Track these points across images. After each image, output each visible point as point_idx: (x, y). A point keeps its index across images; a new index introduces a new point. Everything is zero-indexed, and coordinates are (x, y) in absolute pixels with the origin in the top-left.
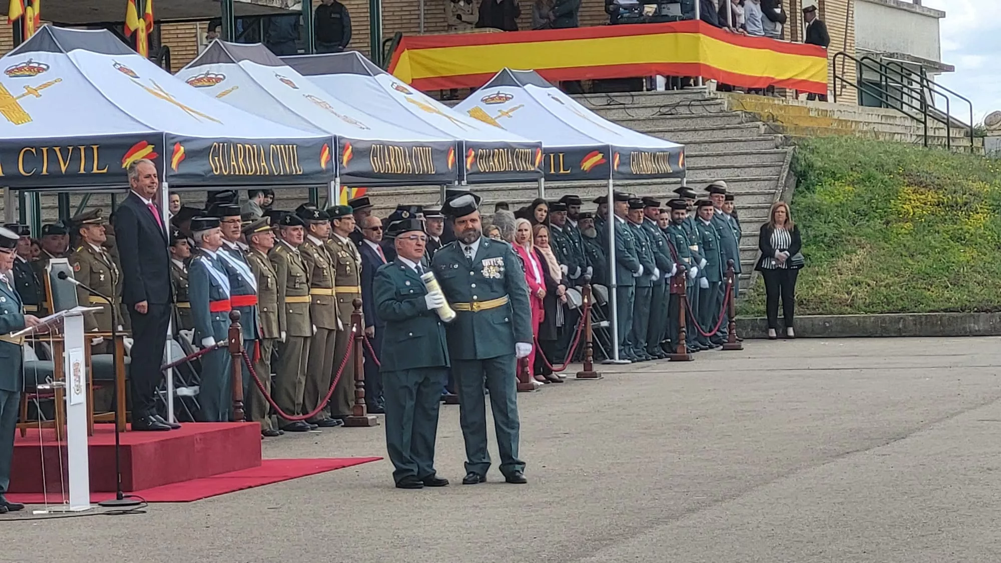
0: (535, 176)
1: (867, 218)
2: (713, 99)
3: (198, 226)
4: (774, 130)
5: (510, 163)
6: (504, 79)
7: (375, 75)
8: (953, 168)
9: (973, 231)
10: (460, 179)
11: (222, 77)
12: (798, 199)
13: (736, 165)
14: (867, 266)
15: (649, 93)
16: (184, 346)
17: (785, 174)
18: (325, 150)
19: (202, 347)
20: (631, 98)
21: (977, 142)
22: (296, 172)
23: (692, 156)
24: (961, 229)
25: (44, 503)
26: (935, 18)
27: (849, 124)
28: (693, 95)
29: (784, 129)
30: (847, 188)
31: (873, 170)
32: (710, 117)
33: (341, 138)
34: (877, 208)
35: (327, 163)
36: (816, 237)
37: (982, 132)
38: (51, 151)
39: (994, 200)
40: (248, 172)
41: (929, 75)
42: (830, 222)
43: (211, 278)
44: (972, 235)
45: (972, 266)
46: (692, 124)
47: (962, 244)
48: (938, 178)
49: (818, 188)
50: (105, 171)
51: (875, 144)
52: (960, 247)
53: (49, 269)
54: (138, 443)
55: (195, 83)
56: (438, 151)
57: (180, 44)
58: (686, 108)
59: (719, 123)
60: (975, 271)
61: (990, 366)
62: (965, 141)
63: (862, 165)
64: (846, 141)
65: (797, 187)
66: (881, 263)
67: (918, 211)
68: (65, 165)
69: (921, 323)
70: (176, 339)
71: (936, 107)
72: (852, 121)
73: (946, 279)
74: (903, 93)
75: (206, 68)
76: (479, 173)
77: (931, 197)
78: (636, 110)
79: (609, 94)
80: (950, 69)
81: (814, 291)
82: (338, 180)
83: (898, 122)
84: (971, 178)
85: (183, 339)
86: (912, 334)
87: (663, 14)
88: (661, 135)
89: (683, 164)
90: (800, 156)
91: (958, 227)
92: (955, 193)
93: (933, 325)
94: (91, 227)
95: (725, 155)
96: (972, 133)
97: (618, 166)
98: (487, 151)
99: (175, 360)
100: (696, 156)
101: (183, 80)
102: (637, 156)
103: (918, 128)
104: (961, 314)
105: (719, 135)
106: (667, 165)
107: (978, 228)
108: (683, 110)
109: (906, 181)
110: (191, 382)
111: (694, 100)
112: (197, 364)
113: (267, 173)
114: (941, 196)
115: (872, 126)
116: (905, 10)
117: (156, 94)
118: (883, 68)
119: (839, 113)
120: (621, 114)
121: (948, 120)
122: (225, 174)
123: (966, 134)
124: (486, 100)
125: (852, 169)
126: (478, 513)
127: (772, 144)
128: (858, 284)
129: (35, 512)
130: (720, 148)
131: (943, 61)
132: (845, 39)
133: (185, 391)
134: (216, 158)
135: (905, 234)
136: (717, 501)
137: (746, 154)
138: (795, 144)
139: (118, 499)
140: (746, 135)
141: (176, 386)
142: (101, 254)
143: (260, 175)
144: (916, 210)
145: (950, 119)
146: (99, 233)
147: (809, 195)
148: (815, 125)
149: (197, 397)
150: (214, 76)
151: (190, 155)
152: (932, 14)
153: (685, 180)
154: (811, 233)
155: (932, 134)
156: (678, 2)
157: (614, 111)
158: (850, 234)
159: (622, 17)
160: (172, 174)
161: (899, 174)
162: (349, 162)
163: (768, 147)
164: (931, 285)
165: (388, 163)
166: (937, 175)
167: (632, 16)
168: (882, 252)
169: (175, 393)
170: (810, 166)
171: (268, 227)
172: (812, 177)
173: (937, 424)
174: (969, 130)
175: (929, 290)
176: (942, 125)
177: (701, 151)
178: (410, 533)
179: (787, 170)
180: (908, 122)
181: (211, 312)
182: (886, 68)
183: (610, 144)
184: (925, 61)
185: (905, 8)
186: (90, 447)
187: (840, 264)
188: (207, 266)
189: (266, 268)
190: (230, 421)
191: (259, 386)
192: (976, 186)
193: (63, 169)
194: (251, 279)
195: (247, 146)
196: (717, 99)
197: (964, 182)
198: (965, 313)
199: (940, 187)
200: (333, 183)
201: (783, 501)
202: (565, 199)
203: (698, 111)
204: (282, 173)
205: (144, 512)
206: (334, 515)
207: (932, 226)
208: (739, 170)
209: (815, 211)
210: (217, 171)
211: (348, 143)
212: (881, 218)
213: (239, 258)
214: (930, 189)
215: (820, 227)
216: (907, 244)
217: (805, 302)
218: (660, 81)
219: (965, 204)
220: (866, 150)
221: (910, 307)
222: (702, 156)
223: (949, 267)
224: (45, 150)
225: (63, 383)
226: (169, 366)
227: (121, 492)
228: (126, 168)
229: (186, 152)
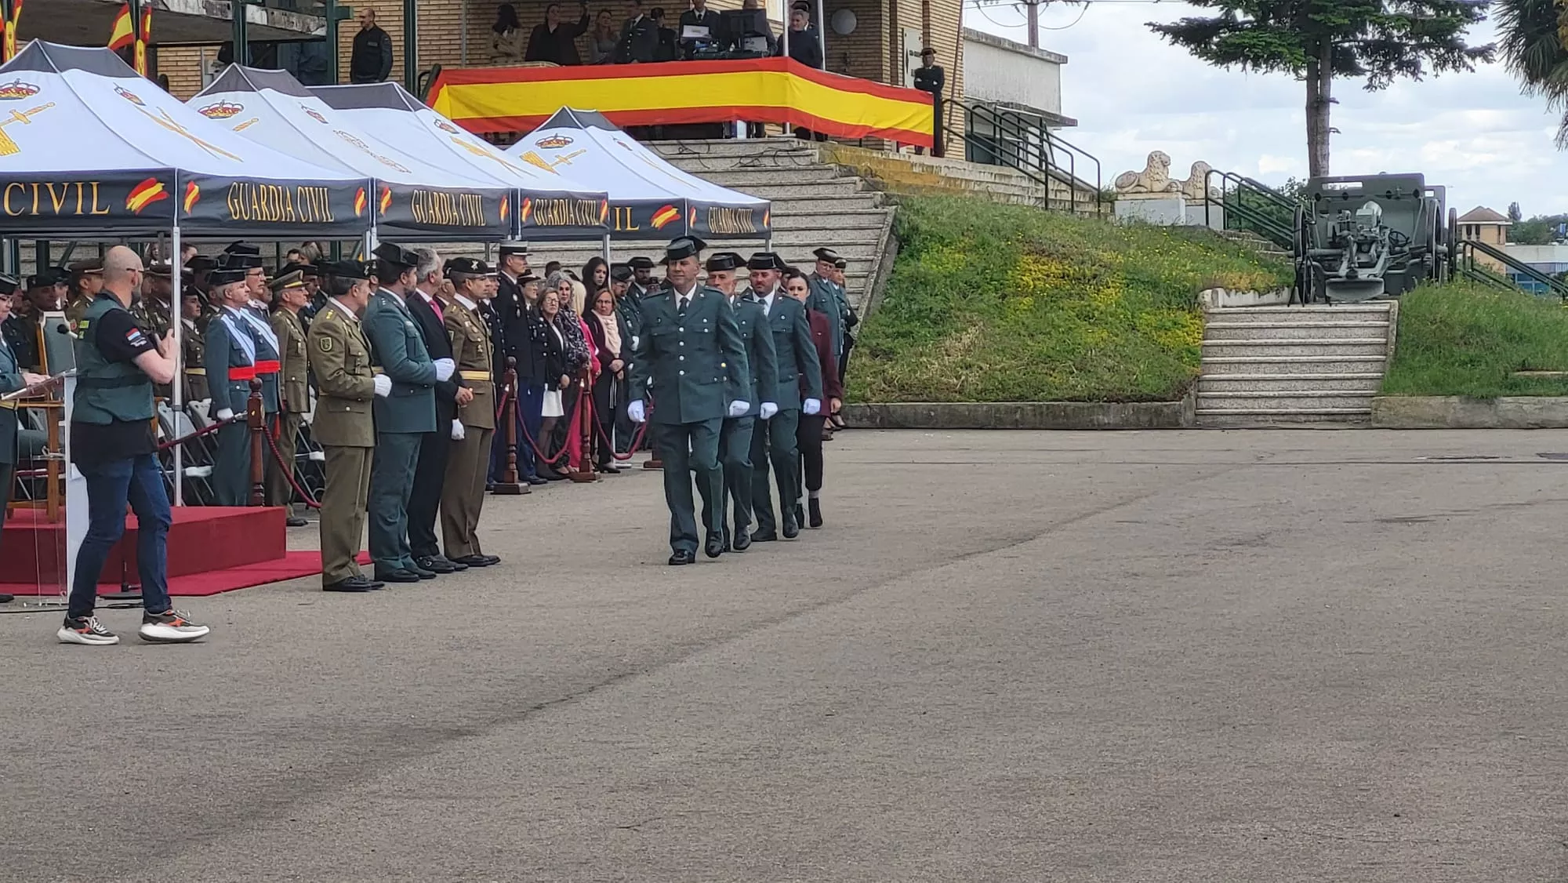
0: (599, 232)
1: (980, 291)
2: (802, 149)
3: (219, 280)
4: (872, 187)
5: (572, 215)
6: (563, 119)
7: (415, 110)
8: (1081, 235)
9: (1103, 308)
10: (514, 233)
11: (240, 107)
12: (900, 267)
13: (828, 226)
14: (979, 347)
15: (729, 141)
16: (195, 419)
17: (885, 239)
18: (361, 193)
19: (219, 420)
20: (707, 147)
21: (1105, 208)
22: (327, 219)
23: (777, 216)
24: (1089, 305)
25: (37, 595)
26: (1056, 63)
27: (958, 182)
28: (779, 145)
29: (885, 187)
30: (957, 255)
31: (987, 235)
32: (799, 170)
33: (379, 181)
34: (992, 280)
35: (363, 208)
36: (920, 311)
37: (1110, 196)
38: (43, 189)
39: (1128, 272)
40: (271, 217)
41: (1049, 129)
42: (937, 295)
43: (232, 339)
44: (1102, 313)
45: (1102, 349)
46: (778, 178)
47: (1090, 323)
48: (1063, 246)
49: (923, 255)
50: (106, 212)
51: (989, 205)
52: (1088, 327)
53: (43, 324)
55: (209, 112)
56: (490, 200)
57: (180, 74)
58: (771, 159)
59: (810, 177)
60: (1105, 355)
61: (1124, 463)
62: (1091, 205)
63: (977, 230)
64: (956, 201)
65: (899, 253)
66: (996, 343)
67: (1040, 284)
68: (59, 204)
69: (1042, 413)
70: (184, 410)
71: (1057, 165)
72: (962, 180)
73: (1071, 363)
74: (1019, 148)
75: (220, 97)
76: (536, 226)
77: (1054, 268)
78: (713, 160)
79: (682, 141)
80: (1072, 123)
81: (918, 375)
82: (374, 230)
83: (1013, 181)
84: (1101, 246)
85: (193, 411)
86: (1030, 426)
87: (747, 49)
88: (742, 189)
89: (769, 224)
90: (904, 218)
91: (1086, 304)
92: (1082, 263)
93: (1055, 417)
94: (92, 277)
95: (815, 215)
96: (1101, 198)
97: (694, 223)
98: (544, 202)
99: (185, 435)
100: (782, 215)
101: (195, 108)
102: (717, 212)
103: (1037, 190)
104: (1089, 405)
105: (809, 192)
106: (750, 223)
107: (1108, 305)
108: (768, 162)
109: (1026, 248)
110: (203, 462)
111: (780, 150)
113: (294, 220)
114: (1066, 267)
115: (984, 186)
116: (1022, 53)
117: (165, 124)
118: (998, 119)
119: (946, 169)
120: (695, 165)
121: (1072, 180)
122: (246, 219)
123: (1092, 198)
124: (542, 144)
125: (963, 234)
126: (545, 613)
127: (871, 203)
128: (969, 367)
129: (25, 604)
130: (810, 207)
131: (1064, 114)
132: (953, 85)
133: (195, 471)
134: (236, 201)
135: (1024, 310)
136: (821, 604)
137: (841, 214)
138: (897, 204)
139: (123, 591)
140: (840, 192)
141: (184, 466)
143: (286, 222)
144: (1037, 282)
145: (1075, 181)
147: (912, 263)
148: (919, 182)
149: (209, 478)
150: (230, 106)
151: (205, 197)
152: (1053, 59)
153: (771, 242)
154: (915, 307)
155: (1053, 197)
156: (763, 36)
157: (687, 161)
158: (959, 310)
159: (698, 52)
160: (185, 217)
161: (1018, 240)
162: (386, 209)
163: (866, 206)
164: (1054, 370)
165: (431, 211)
166: (1063, 243)
167: (710, 50)
168: (997, 330)
169: (183, 473)
170: (915, 229)
171: (300, 283)
172: (917, 242)
173: (1069, 525)
174: (1096, 192)
175: (1051, 375)
176: (1063, 186)
177: (787, 209)
178: (467, 633)
179: (888, 233)
180: (1025, 183)
181: (230, 380)
182: (1001, 119)
183: (686, 197)
184: (1043, 112)
185: (1021, 50)
187: (948, 343)
188: (229, 326)
189: (296, 331)
190: (248, 505)
191: (282, 467)
192: (1107, 257)
194: (273, 341)
195: (271, 187)
196: (807, 149)
197: (1094, 251)
198: (1092, 404)
199: (1065, 256)
200: (368, 233)
201: (899, 605)
202: (634, 262)
203: (786, 162)
204: (311, 220)
206: (376, 613)
207: (1055, 302)
208: (832, 232)
209: (920, 282)
210: (236, 215)
211: (387, 188)
212: (996, 290)
213: (259, 317)
214: (1054, 259)
215: (925, 300)
216: (1026, 322)
217: (906, 387)
218: (741, 127)
219: (1095, 277)
220: (979, 212)
221: (1028, 395)
222: (789, 215)
223: (1074, 349)
224: (35, 186)
225: (61, 455)
226: (177, 442)
227: (125, 584)
228: (130, 209)
229: (200, 192)
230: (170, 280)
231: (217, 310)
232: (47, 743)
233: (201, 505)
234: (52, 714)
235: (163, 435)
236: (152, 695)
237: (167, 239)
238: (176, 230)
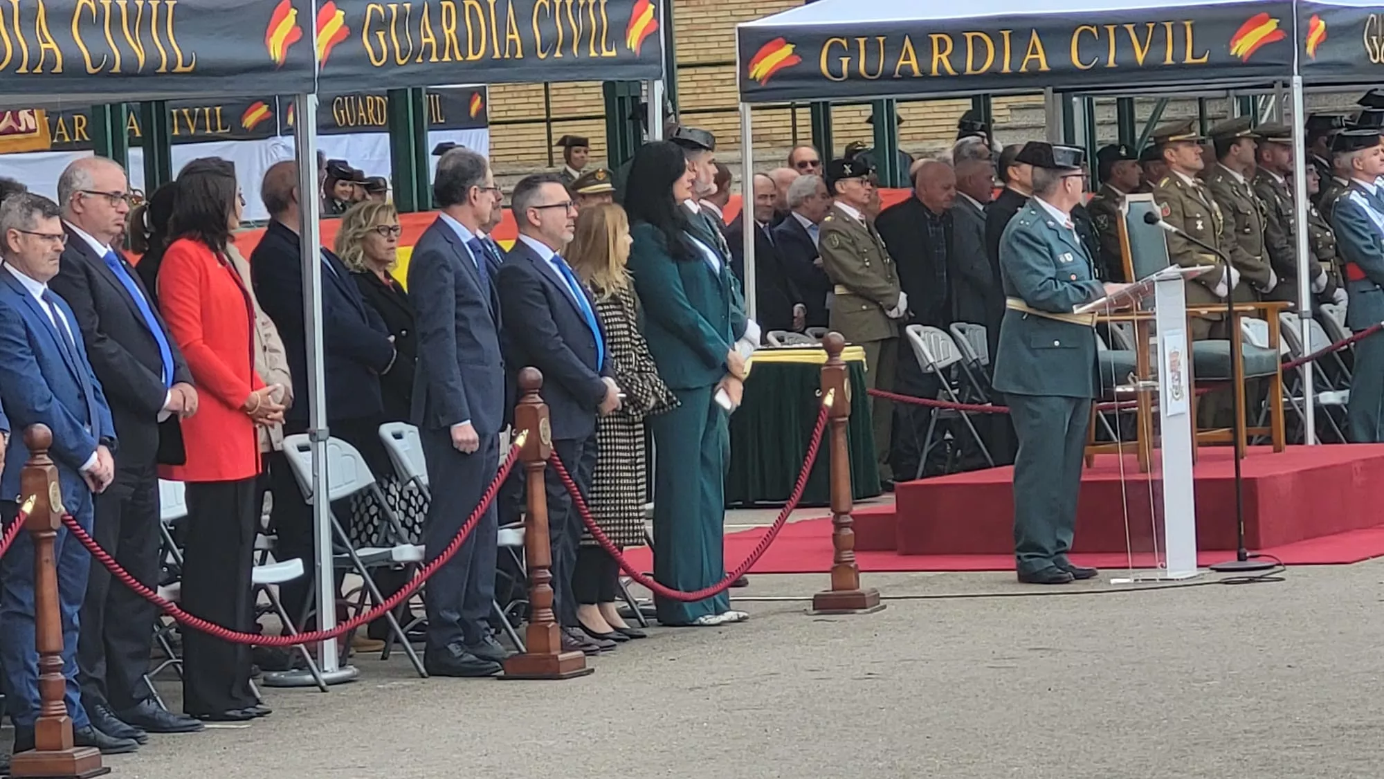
3: (1346, 145)
16: (1329, 329)
25: (1128, 568)
38: (1120, 31)
50: (1204, 60)
53: (1124, 210)
54: (1267, 474)
68: (1142, 51)
70: (1315, 317)
85: (1325, 318)
94: (1181, 147)
99: (1316, 350)
110: (1340, 384)
112: (1347, 355)
129: (1113, 581)
133: (1330, 397)
134: (1374, 38)
139: (1240, 559)
141: (1317, 390)
142: (1194, 189)
146: (1194, 157)
149: (1347, 404)
151: (1333, 33)
160: (1308, 62)
169: (1316, 401)
186: (1196, 482)
188: (1361, 204)
193: (1140, 58)
205: (1282, 579)
210: (1375, 58)
224: (1111, 29)
225: (1154, 383)
226: (1307, 360)
227: (1243, 550)
228: (1236, 54)
229: (1328, 29)
230: (1289, 147)
231: (1346, 183)
232: (1143, 767)
233: (1341, 442)
234: (1149, 727)
235: (1288, 350)
236: (1280, 700)
237: (1286, 90)
238: (1297, 80)
